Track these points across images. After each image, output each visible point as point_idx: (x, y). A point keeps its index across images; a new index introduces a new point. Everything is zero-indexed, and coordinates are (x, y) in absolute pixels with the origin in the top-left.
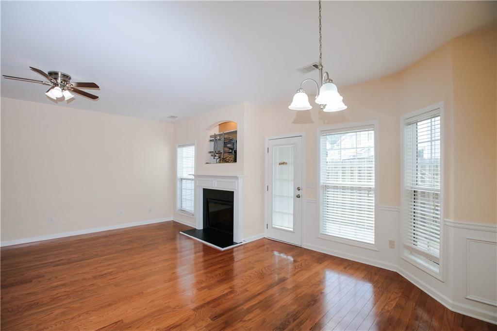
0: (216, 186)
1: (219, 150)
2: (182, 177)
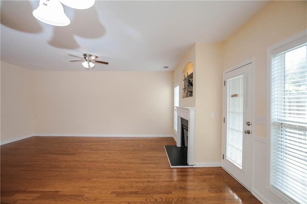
0: (183, 116)
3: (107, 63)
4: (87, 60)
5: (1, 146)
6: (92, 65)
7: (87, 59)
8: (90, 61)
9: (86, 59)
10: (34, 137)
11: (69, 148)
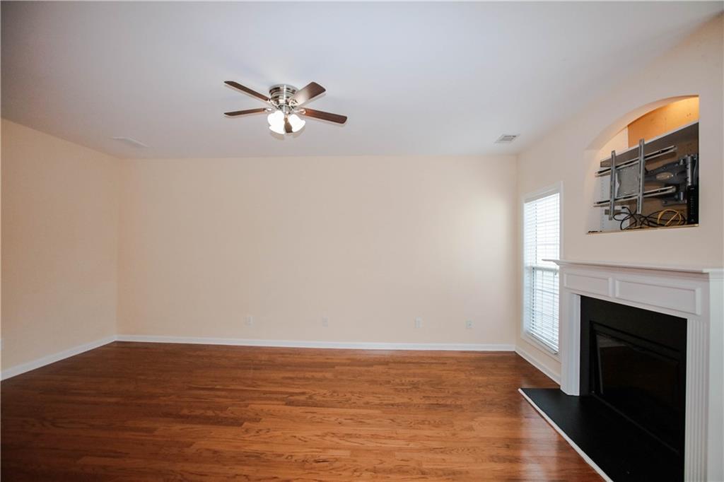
0: (617, 295)
1: (626, 192)
2: (534, 265)
3: (341, 120)
4: (280, 107)
5: (2, 382)
6: (297, 123)
7: (282, 101)
8: (291, 110)
9: (278, 103)
10: (116, 345)
11: (219, 393)
